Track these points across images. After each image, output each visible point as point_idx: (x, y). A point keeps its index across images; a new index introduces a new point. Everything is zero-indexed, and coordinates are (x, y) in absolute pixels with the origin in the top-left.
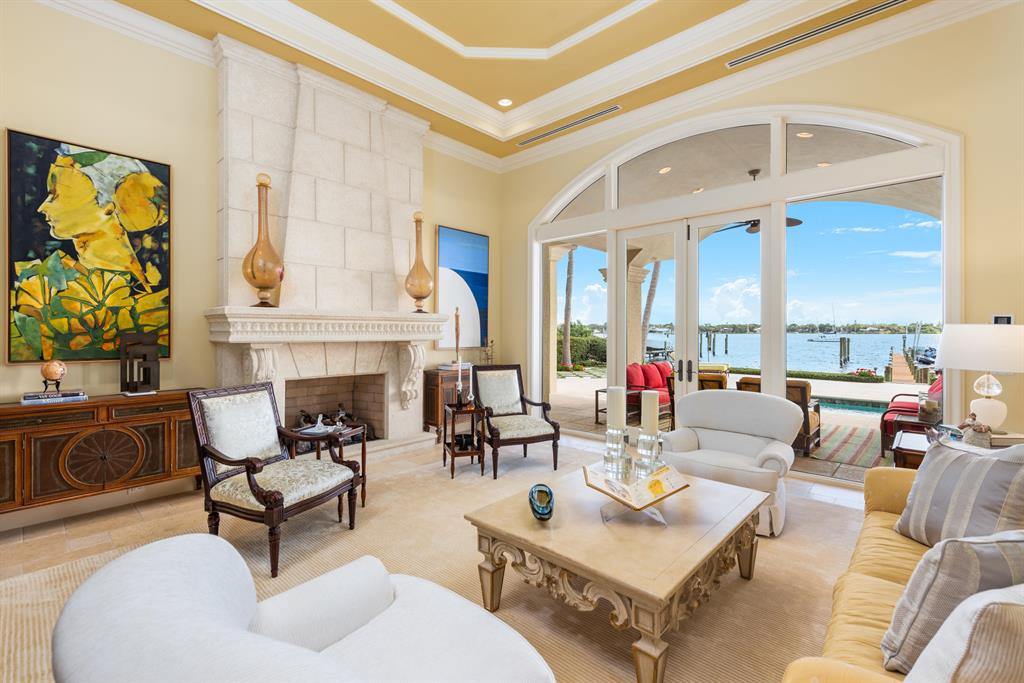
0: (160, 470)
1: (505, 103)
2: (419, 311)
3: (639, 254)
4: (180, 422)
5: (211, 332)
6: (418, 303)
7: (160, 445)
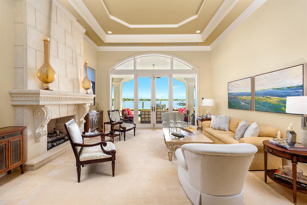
0: (4, 166)
1: (110, 32)
2: (87, 93)
3: (123, 80)
4: (13, 142)
5: (12, 101)
6: (86, 91)
7: (4, 155)
